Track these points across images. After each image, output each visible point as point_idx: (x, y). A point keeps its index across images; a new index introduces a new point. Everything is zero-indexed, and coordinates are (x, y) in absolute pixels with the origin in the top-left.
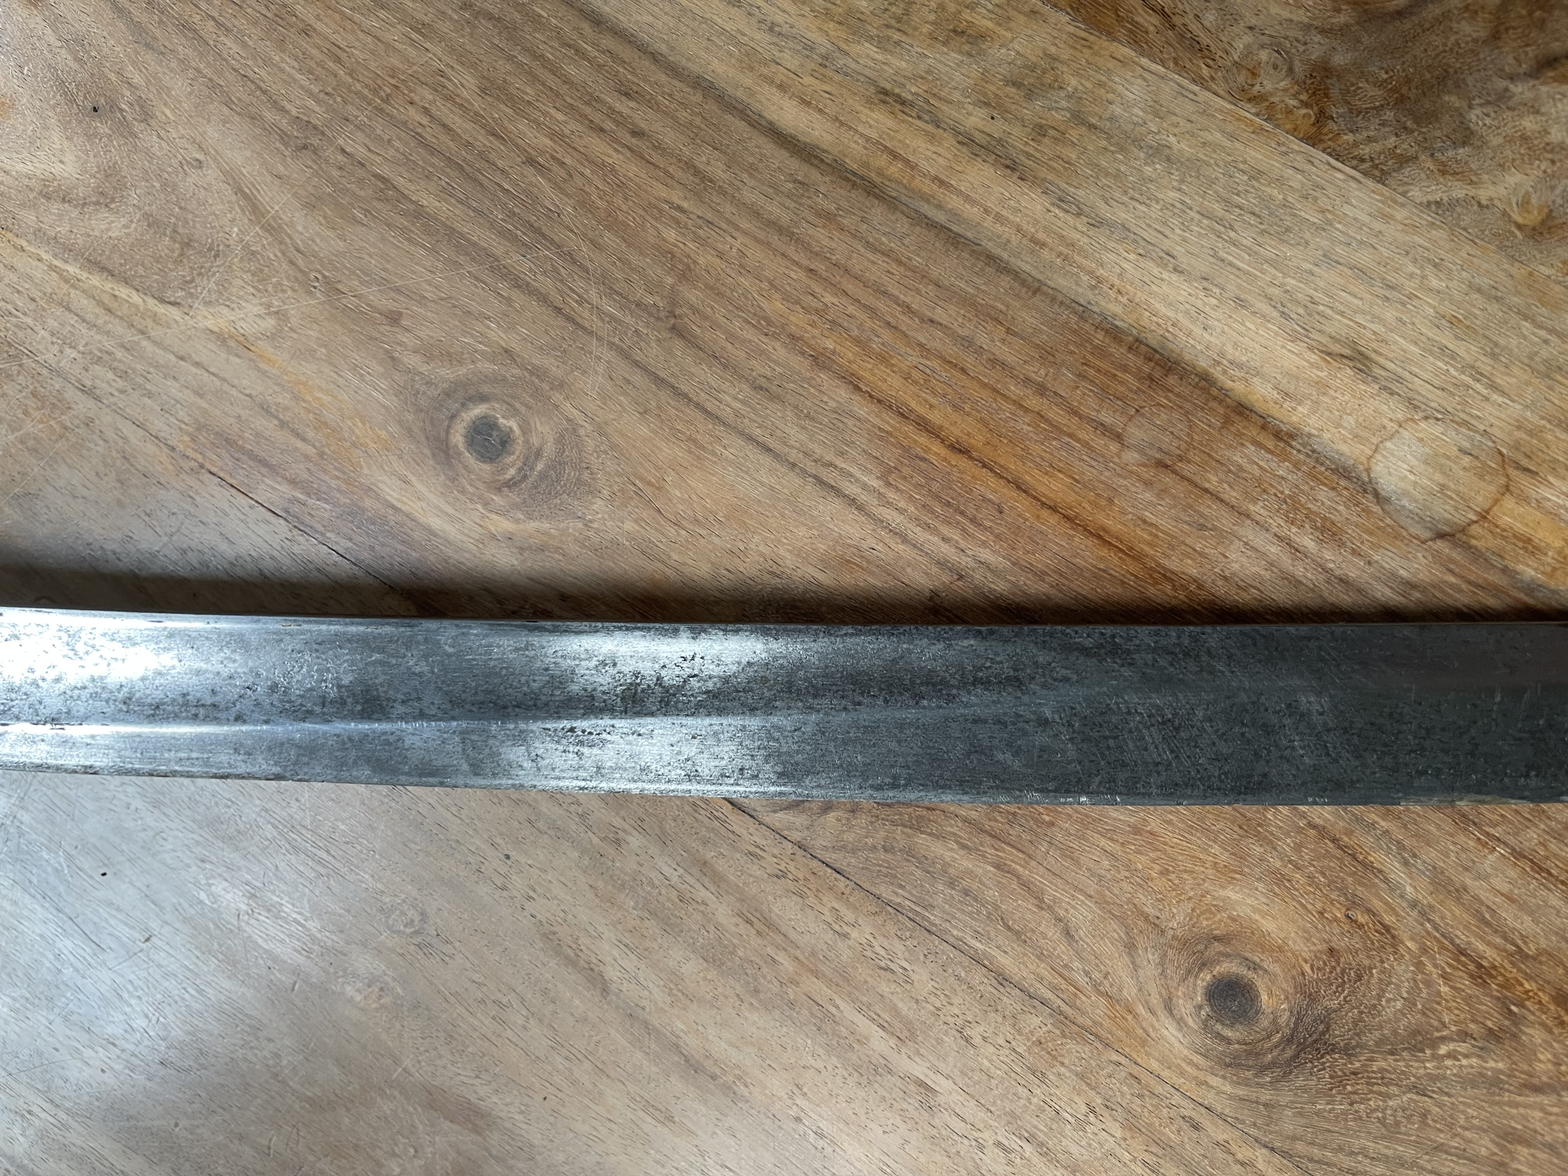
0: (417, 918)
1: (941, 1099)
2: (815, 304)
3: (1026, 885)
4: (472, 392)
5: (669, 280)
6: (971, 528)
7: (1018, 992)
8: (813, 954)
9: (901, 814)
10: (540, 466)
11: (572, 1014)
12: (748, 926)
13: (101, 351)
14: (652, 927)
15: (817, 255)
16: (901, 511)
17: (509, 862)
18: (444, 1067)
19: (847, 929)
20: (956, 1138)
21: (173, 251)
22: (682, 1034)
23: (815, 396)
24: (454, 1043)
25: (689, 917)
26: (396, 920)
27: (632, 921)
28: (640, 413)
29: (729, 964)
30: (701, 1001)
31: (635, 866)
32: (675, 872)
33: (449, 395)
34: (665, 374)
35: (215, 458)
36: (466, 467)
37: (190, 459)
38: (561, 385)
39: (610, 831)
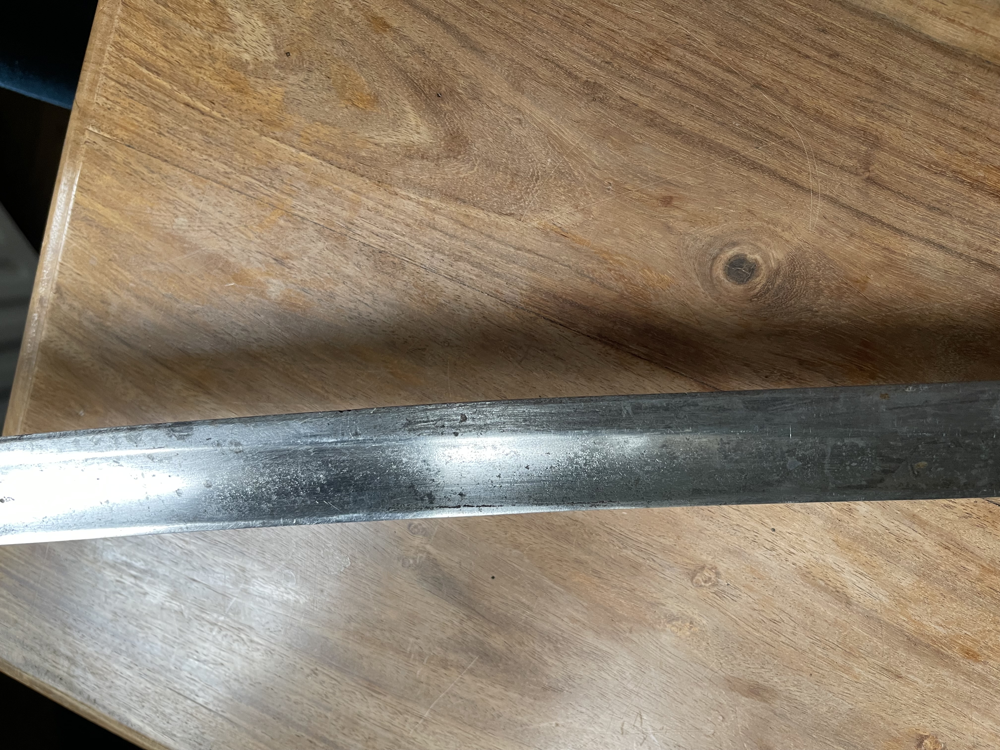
0: (713, 576)
2: (969, 149)
4: (727, 240)
5: (864, 148)
8: (993, 561)
10: (779, 281)
11: (826, 621)
12: (947, 551)
13: (461, 252)
14: (880, 560)
15: (968, 117)
17: (775, 533)
18: (739, 665)
21: (506, 181)
22: (904, 623)
23: (973, 208)
24: (744, 649)
25: (904, 550)
26: (698, 580)
27: (865, 559)
28: (848, 237)
29: (935, 575)
30: (916, 601)
31: (864, 524)
32: (892, 524)
33: (710, 245)
34: (864, 209)
35: (547, 309)
36: (726, 289)
37: (529, 312)
38: (790, 227)
39: (845, 505)
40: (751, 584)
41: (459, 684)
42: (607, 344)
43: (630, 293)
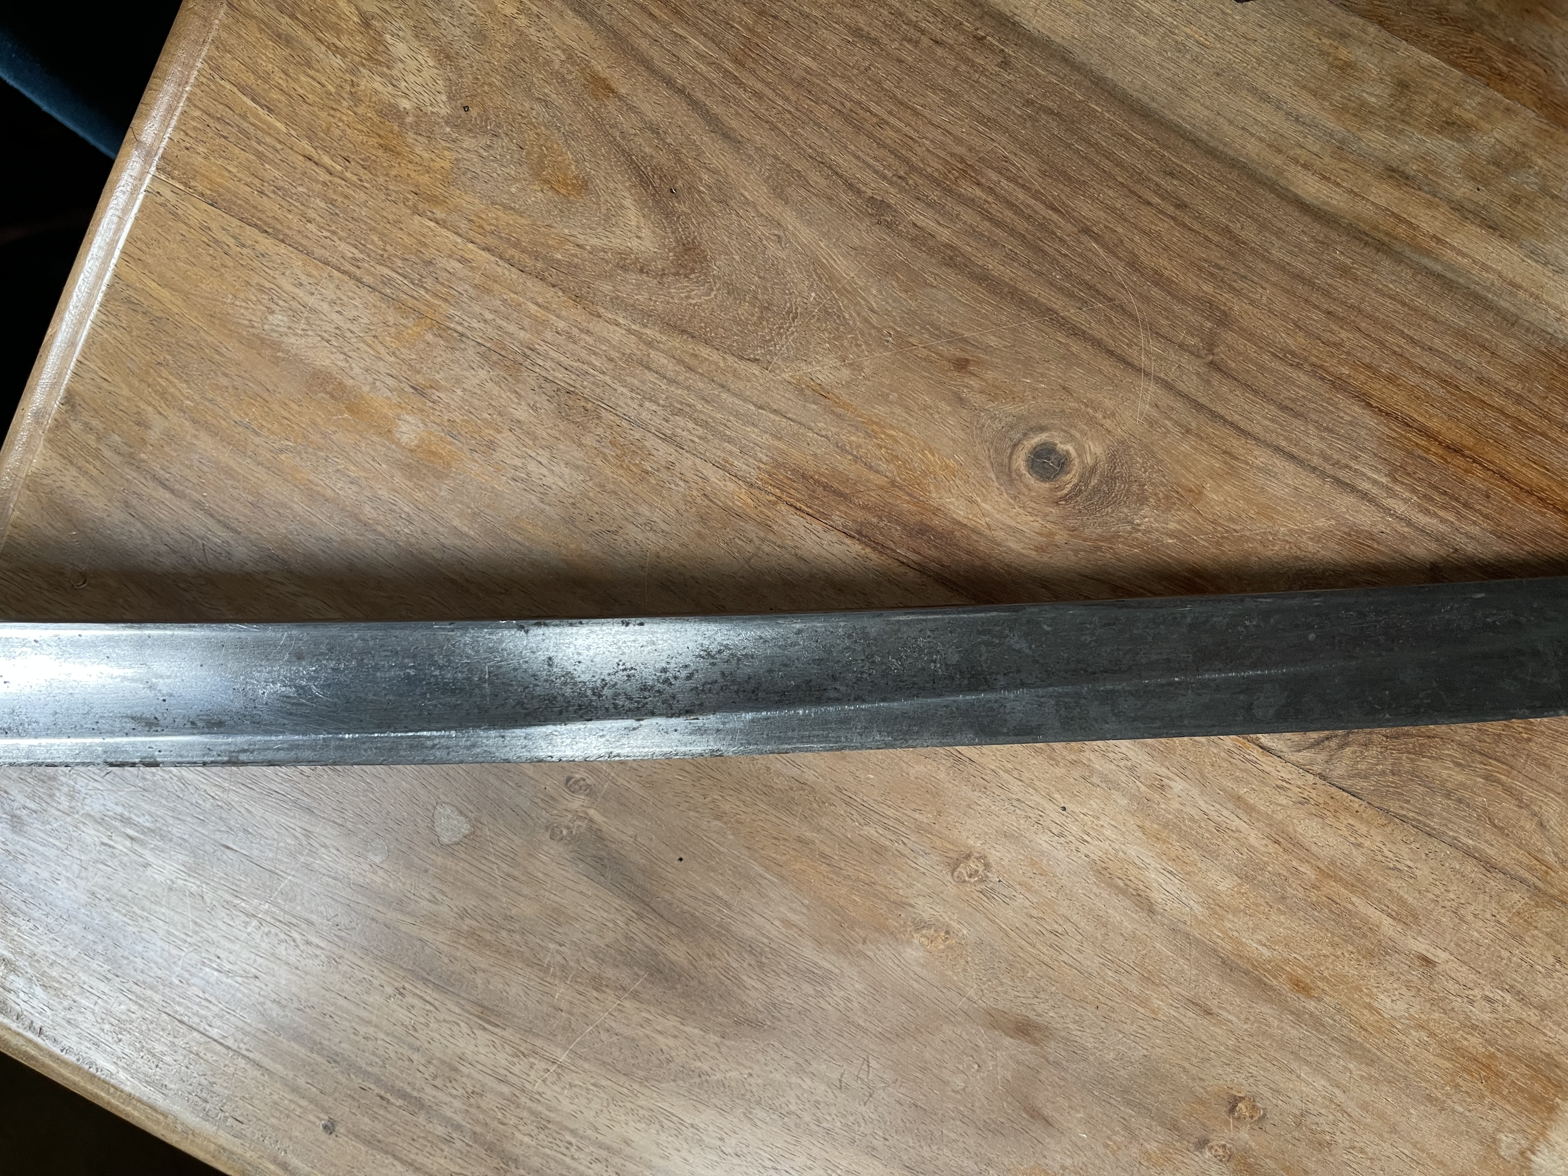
0: (981, 869)
1: (1439, 968)
2: (1333, 339)
3: (1508, 790)
4: (1033, 423)
5: (1208, 325)
6: (1464, 511)
7: (1501, 875)
8: (1333, 862)
9: (1406, 743)
10: (1094, 482)
11: (1122, 935)
12: (1276, 846)
13: (682, 404)
14: (1194, 855)
15: (1335, 300)
16: (1406, 501)
17: (1065, 813)
18: (1006, 992)
19: (1361, 840)
20: (1452, 997)
21: (753, 315)
22: (1219, 940)
23: (1332, 412)
24: (1014, 971)
25: (1225, 843)
26: (961, 872)
27: (1175, 852)
28: (1182, 434)
29: (1260, 878)
30: (1236, 911)
31: (1178, 806)
32: (1212, 808)
33: (1012, 427)
34: (1203, 400)
35: (792, 491)
36: (1027, 486)
37: (768, 493)
38: (1113, 414)
39: (1156, 779)
40: (1030, 881)
41: (615, 1014)
42: (867, 545)
43: (904, 480)
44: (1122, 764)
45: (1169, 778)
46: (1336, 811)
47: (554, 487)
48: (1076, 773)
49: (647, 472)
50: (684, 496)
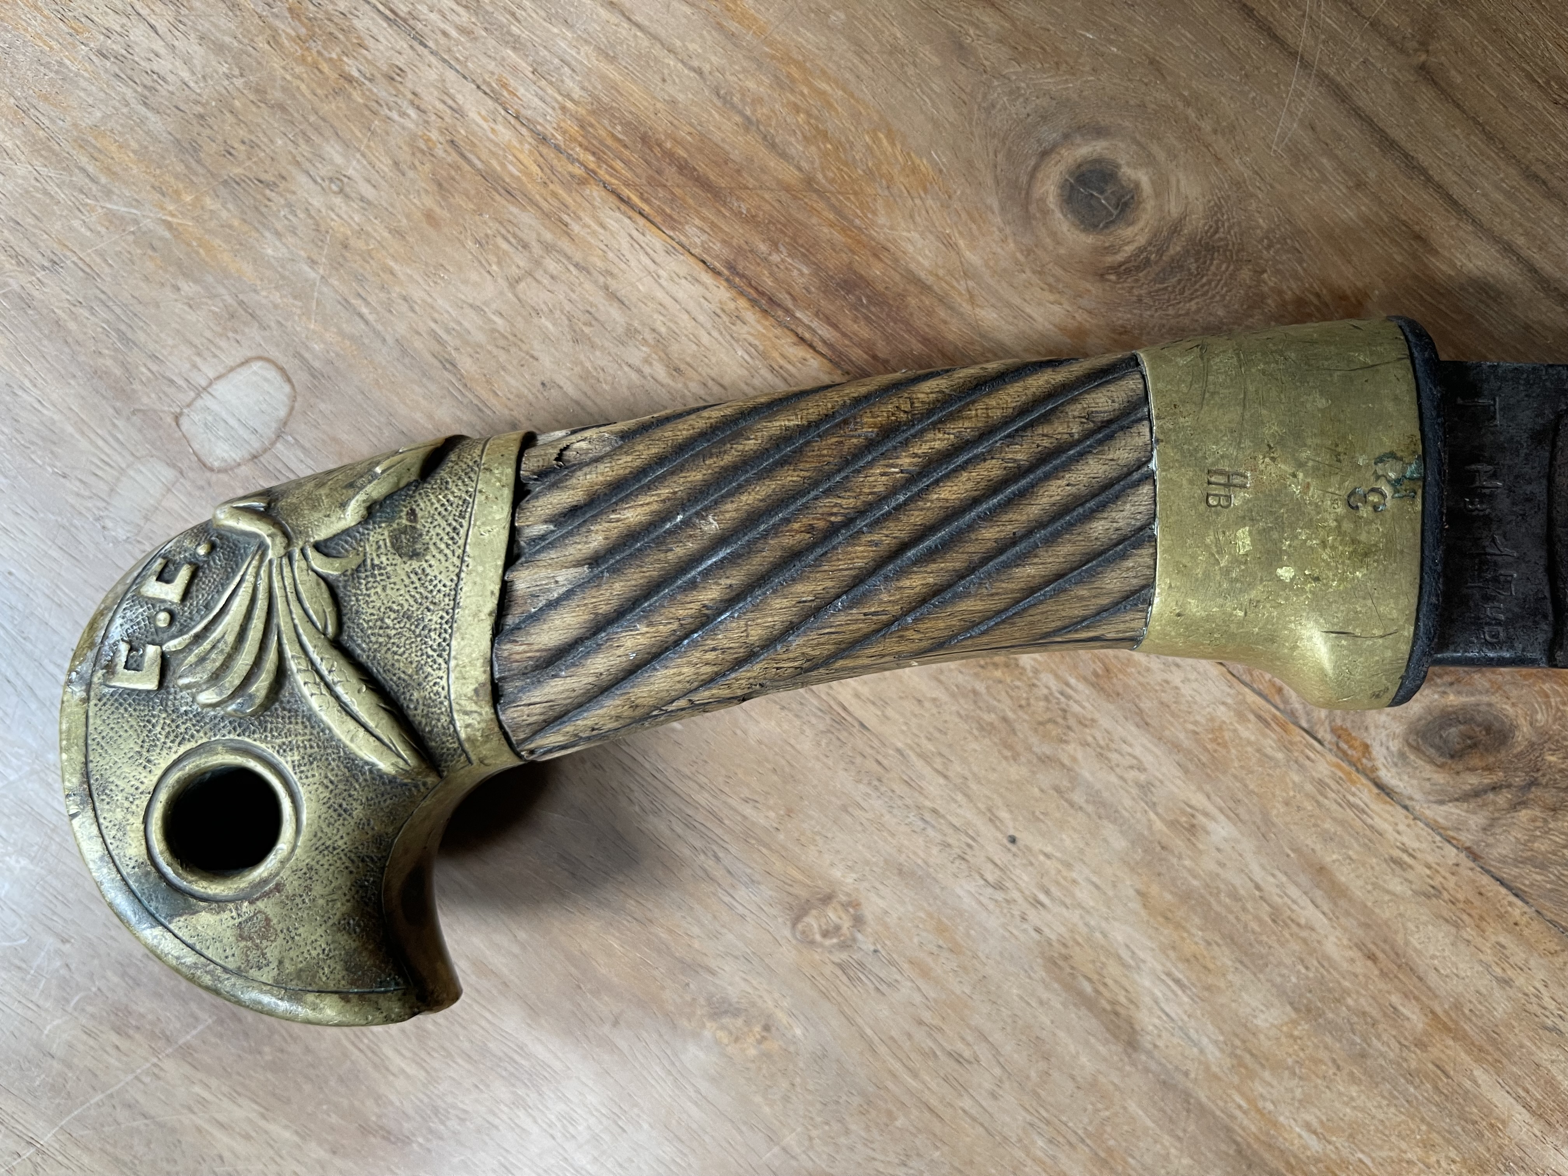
0: (846, 924)
4: (1084, 118)
8: (1457, 1006)
10: (1175, 249)
11: (1073, 1078)
12: (1369, 963)
14: (1225, 957)
17: (1013, 848)
18: (851, 1149)
19: (1511, 973)
22: (1238, 1113)
24: (874, 1113)
25: (1282, 945)
26: (809, 925)
27: (1193, 947)
28: (1348, 187)
29: (1330, 1015)
30: (1277, 1067)
31: (1213, 867)
32: (1271, 879)
33: (1044, 118)
34: (1398, 134)
35: (618, 165)
36: (1053, 234)
37: (572, 160)
38: (1232, 128)
39: (1183, 812)
40: (929, 960)
41: (147, 1080)
42: (742, 293)
43: (832, 181)
44: (1131, 775)
45: (1206, 814)
46: (1482, 918)
47: (170, 78)
48: (1047, 778)
49: (350, 79)
50: (414, 137)
